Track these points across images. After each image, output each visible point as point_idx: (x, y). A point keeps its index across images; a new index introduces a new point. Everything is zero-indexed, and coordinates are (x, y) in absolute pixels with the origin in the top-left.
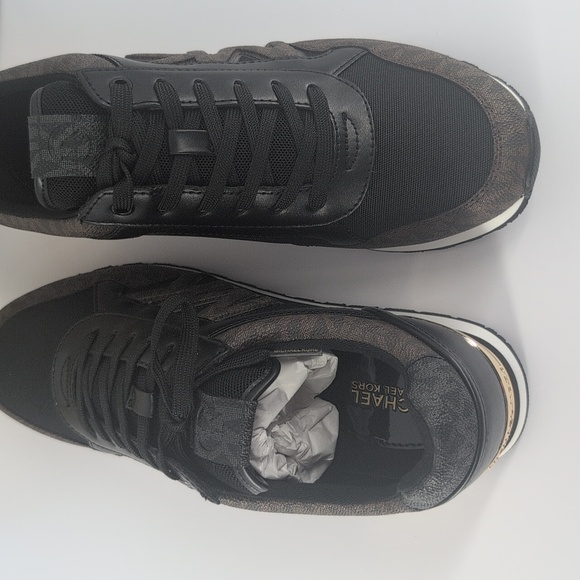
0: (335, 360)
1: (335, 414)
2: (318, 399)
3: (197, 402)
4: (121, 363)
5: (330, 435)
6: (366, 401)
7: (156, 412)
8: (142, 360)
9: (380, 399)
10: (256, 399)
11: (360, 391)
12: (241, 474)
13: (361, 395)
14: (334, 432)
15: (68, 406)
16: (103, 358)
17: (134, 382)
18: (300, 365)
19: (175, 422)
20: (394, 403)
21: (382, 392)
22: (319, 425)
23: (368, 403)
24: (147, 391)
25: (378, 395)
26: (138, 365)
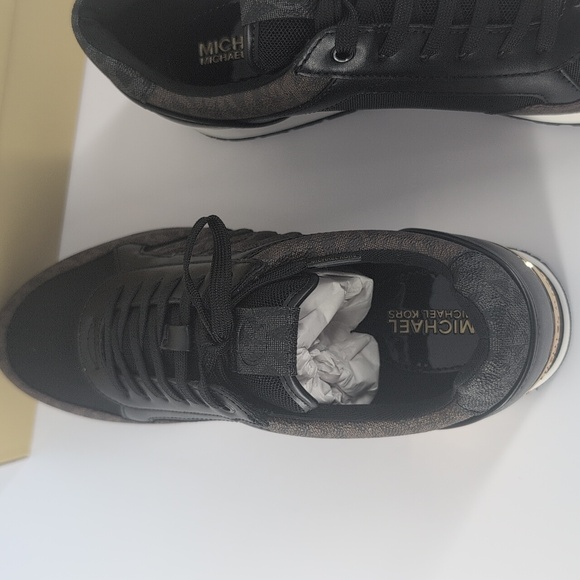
0: (370, 282)
1: (374, 344)
2: (355, 334)
3: (236, 319)
4: (151, 307)
5: (371, 365)
6: (405, 329)
7: (192, 345)
8: (174, 296)
9: (420, 325)
10: (298, 306)
11: (398, 320)
12: (289, 385)
13: (399, 324)
14: (376, 361)
15: (97, 369)
16: (131, 309)
17: (167, 320)
18: (336, 285)
19: (216, 344)
20: (434, 327)
21: (421, 317)
22: (359, 356)
23: (407, 331)
24: (181, 324)
25: (416, 320)
26: (171, 302)
